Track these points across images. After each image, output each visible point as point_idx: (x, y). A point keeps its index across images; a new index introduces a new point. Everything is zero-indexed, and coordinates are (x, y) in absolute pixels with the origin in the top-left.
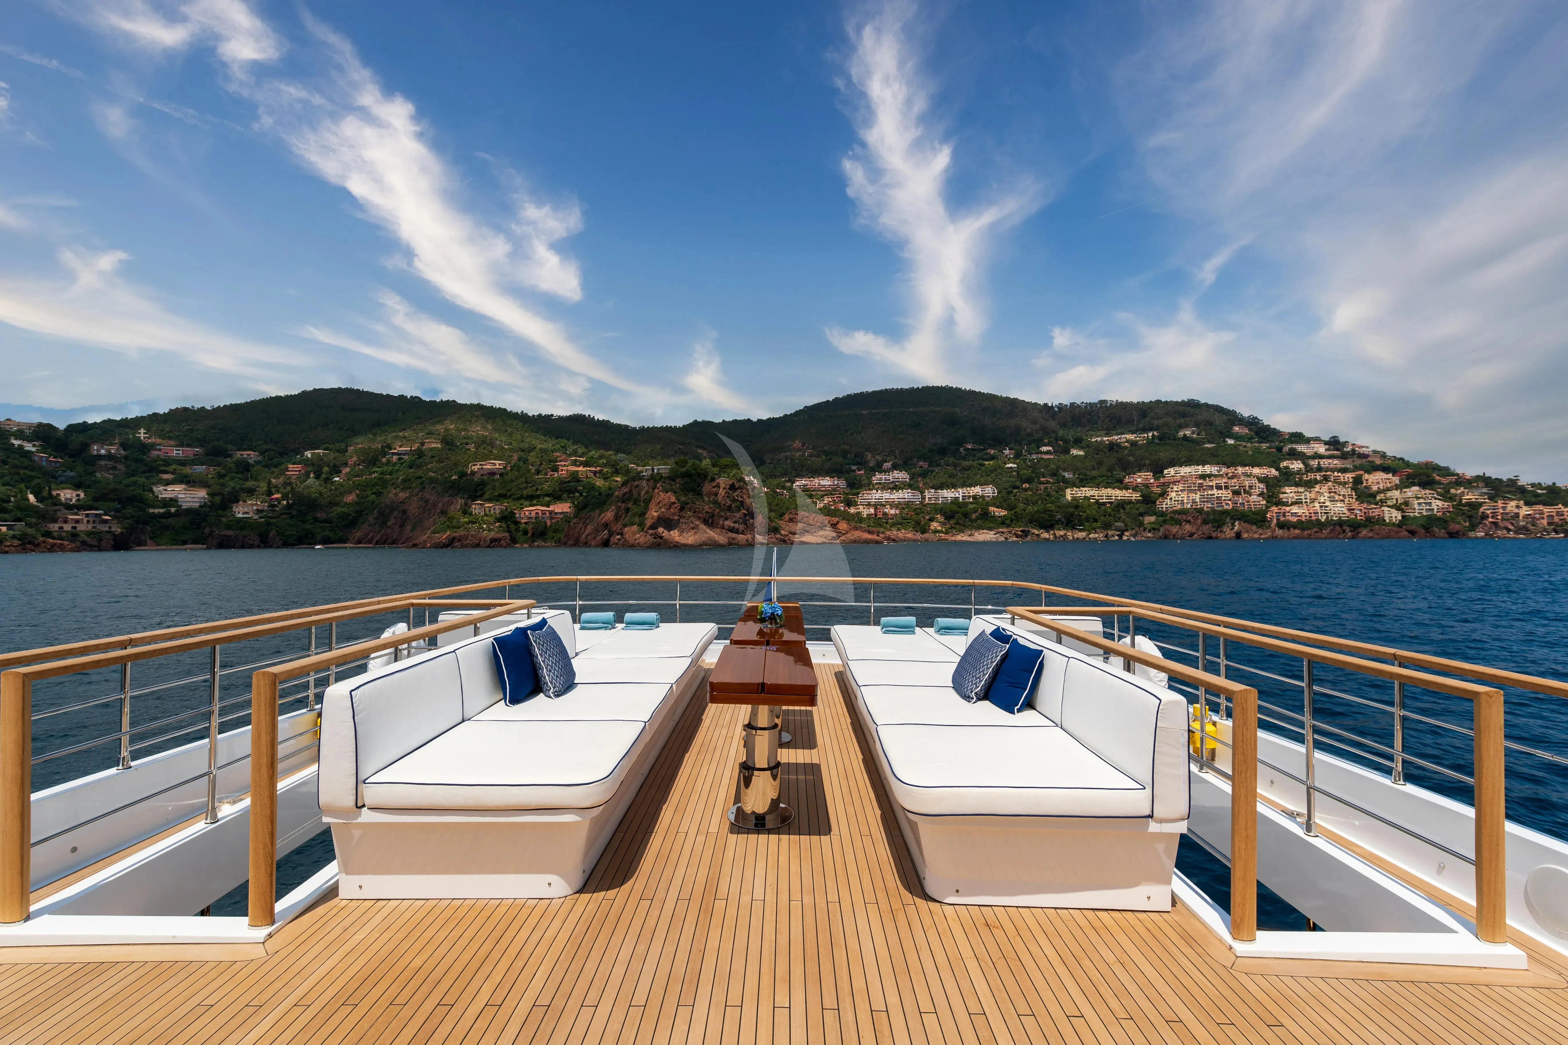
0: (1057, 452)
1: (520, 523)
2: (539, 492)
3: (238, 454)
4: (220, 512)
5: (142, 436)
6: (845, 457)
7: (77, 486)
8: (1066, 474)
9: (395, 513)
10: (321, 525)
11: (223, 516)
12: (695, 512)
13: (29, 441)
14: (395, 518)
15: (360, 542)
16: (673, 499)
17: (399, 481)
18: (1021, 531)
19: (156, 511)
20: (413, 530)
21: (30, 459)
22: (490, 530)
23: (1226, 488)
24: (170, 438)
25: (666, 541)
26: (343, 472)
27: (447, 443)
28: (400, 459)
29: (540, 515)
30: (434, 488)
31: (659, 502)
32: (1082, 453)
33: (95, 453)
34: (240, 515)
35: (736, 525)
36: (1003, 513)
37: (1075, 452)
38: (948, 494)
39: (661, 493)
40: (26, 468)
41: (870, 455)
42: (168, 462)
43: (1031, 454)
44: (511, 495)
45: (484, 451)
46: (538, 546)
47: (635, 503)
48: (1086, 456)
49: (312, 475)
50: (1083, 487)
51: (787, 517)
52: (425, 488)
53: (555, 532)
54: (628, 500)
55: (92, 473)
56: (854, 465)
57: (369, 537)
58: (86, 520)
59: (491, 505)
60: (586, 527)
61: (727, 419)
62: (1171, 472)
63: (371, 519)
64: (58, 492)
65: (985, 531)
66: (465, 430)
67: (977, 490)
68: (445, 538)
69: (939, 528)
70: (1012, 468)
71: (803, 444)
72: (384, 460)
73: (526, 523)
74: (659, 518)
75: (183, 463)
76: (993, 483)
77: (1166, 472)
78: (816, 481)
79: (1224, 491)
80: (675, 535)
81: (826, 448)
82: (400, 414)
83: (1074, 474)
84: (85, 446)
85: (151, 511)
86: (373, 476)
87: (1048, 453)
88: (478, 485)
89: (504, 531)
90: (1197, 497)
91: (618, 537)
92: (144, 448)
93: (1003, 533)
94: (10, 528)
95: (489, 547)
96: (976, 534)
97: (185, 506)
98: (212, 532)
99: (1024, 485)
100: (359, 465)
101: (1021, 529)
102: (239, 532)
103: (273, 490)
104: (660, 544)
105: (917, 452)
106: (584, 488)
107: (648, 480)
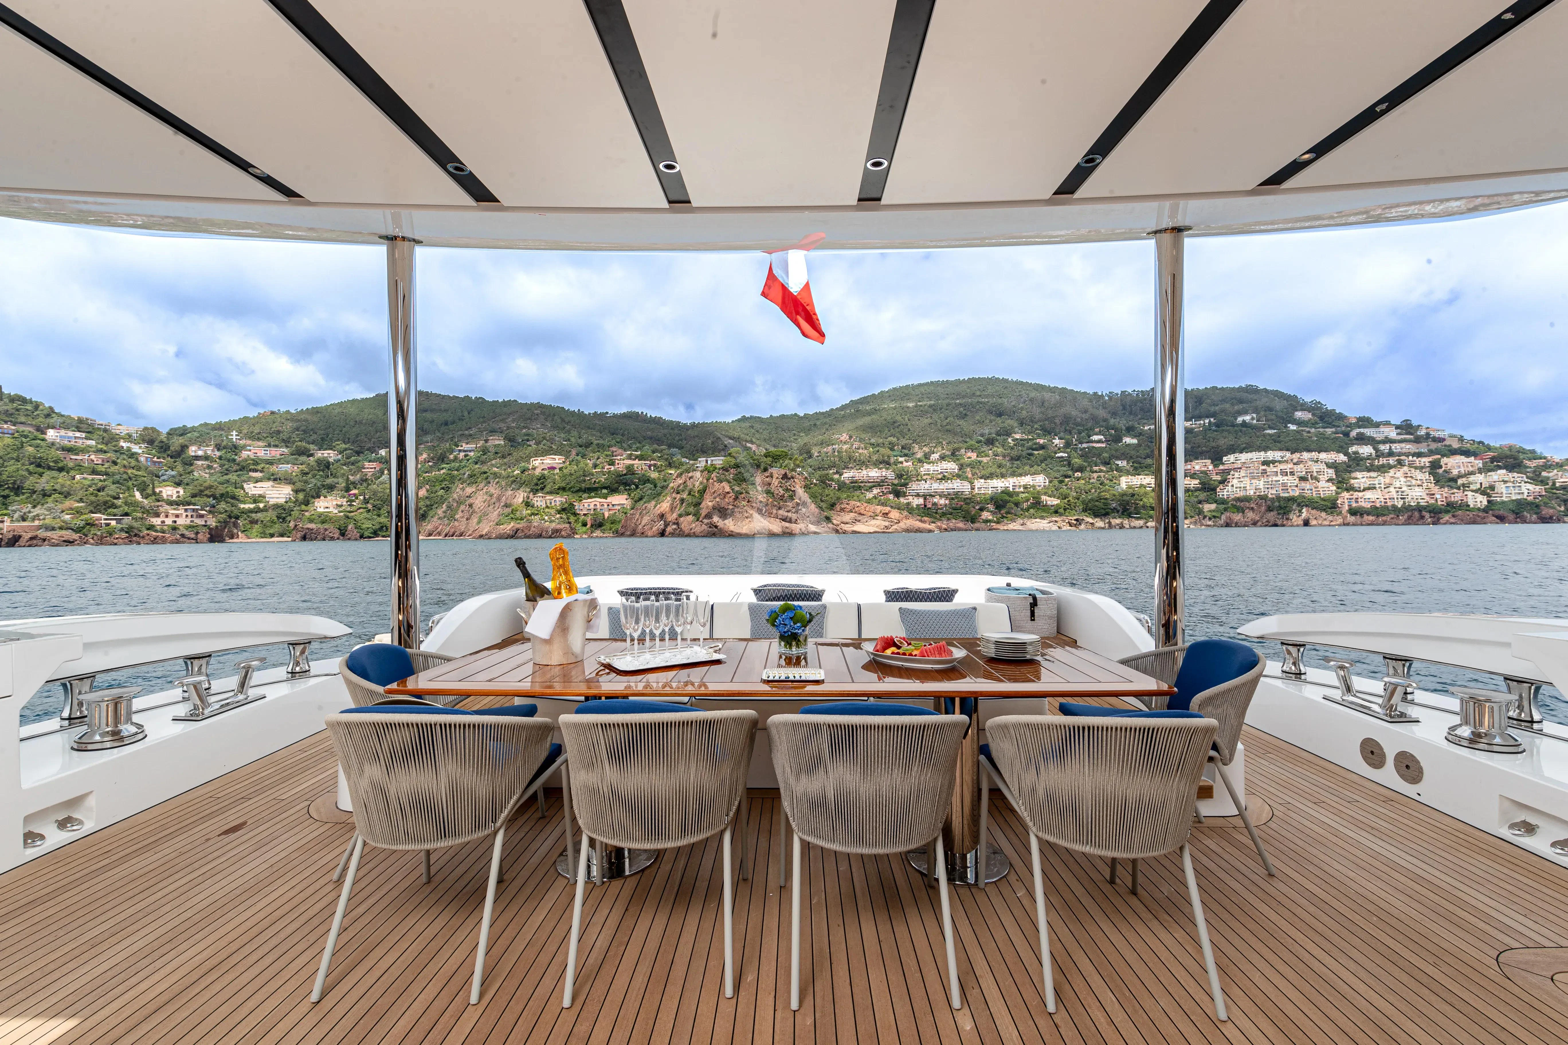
0: (1109, 441)
1: (579, 514)
2: (597, 485)
3: (319, 454)
4: (303, 507)
5: (234, 437)
6: (892, 449)
7: (177, 484)
9: (462, 507)
11: (307, 511)
12: (749, 502)
13: (136, 443)
14: (462, 511)
15: (430, 535)
16: (728, 489)
17: (466, 476)
18: (1075, 520)
19: (247, 506)
20: (479, 523)
21: (137, 460)
22: (551, 522)
23: (1292, 473)
24: (259, 439)
25: (721, 530)
27: (510, 440)
28: (466, 456)
29: (599, 507)
30: (498, 482)
31: (714, 492)
32: (1135, 441)
33: (193, 454)
34: (321, 510)
35: (790, 514)
36: (1056, 502)
37: (1128, 440)
38: (998, 484)
39: (715, 483)
40: (133, 468)
41: (917, 446)
42: (257, 461)
43: (1081, 443)
44: (570, 488)
45: (544, 447)
46: (597, 537)
47: (689, 494)
48: (1139, 445)
49: (386, 472)
50: (1138, 475)
51: (835, 507)
52: (490, 483)
53: (612, 523)
54: (683, 491)
55: (190, 472)
56: (901, 457)
57: (439, 530)
58: (184, 514)
59: (552, 498)
60: (642, 518)
61: (774, 415)
62: (1230, 459)
63: (440, 512)
64: (161, 489)
65: (1038, 520)
66: (525, 427)
67: (1027, 480)
68: (510, 530)
69: (990, 518)
70: (1062, 457)
71: (851, 437)
72: (452, 457)
73: (585, 515)
74: (714, 508)
75: (270, 463)
76: (1044, 471)
77: (1225, 459)
78: (864, 472)
79: (1290, 477)
80: (730, 524)
81: (873, 441)
82: (466, 414)
83: (1128, 463)
84: (184, 448)
85: (242, 506)
86: (442, 472)
87: (1099, 441)
88: (539, 480)
89: (564, 523)
90: (1261, 484)
91: (674, 527)
92: (236, 449)
93: (1056, 521)
94: (119, 521)
95: (550, 537)
96: (1028, 523)
97: (272, 502)
98: (296, 526)
99: (1076, 474)
100: (429, 462)
101: (1075, 518)
102: (319, 526)
103: (351, 486)
104: (715, 532)
105: (966, 442)
106: (640, 480)
107: (702, 472)
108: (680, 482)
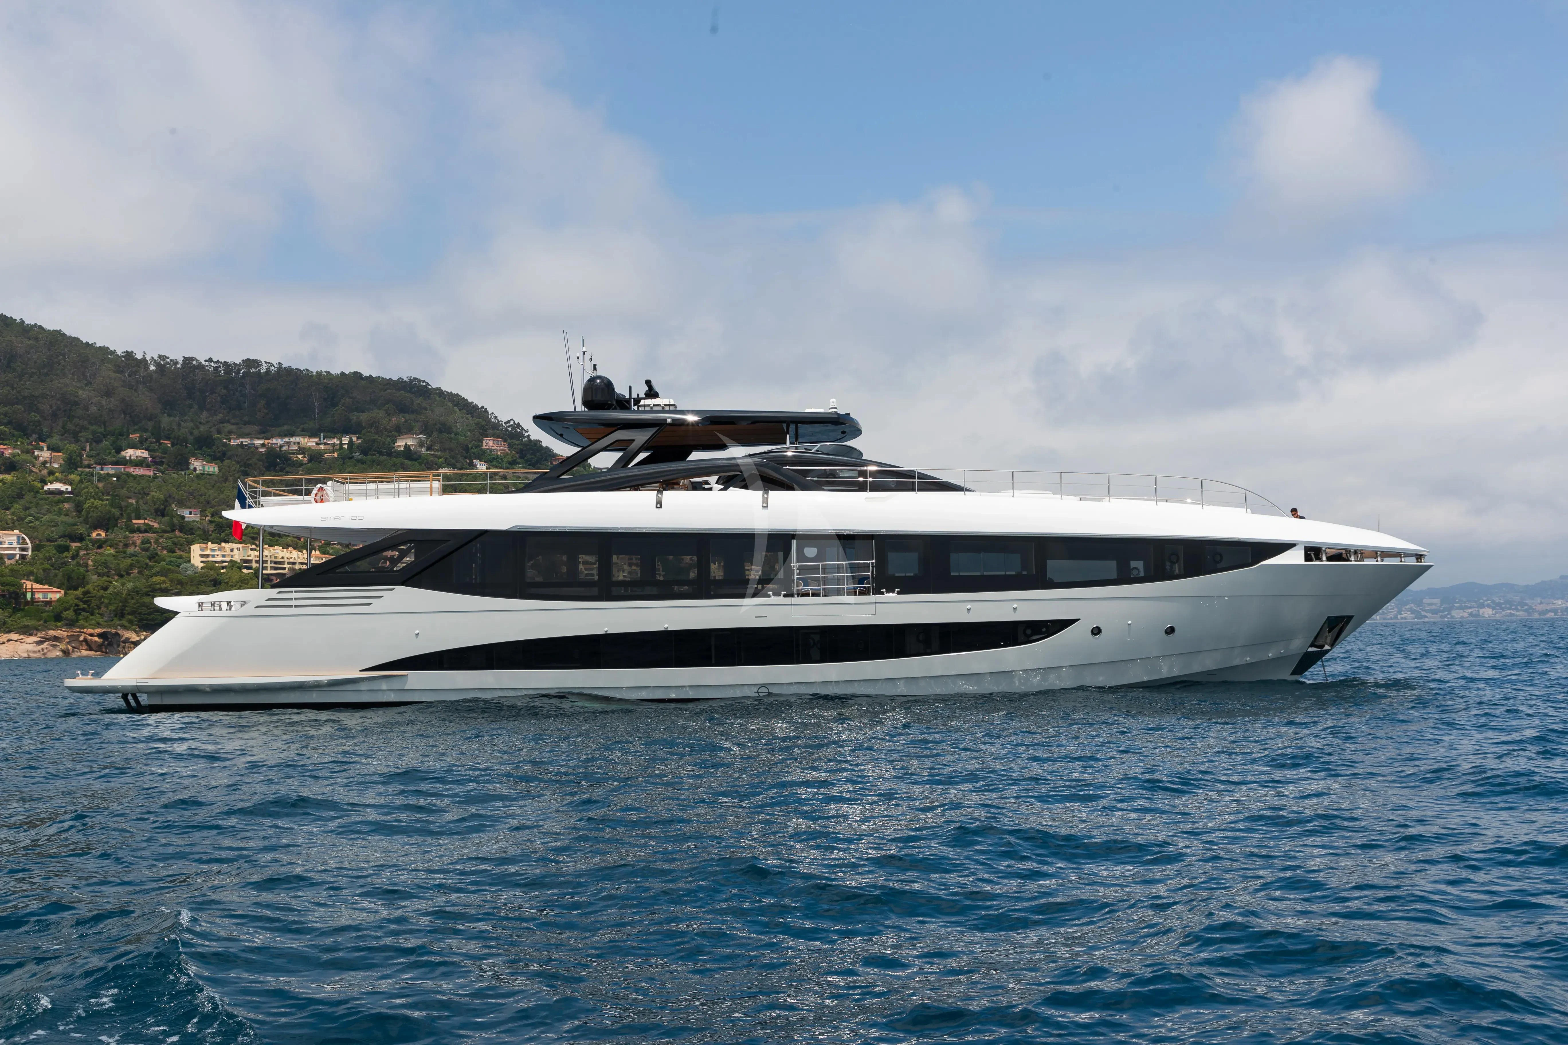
0: (162, 463)
8: (186, 513)
32: (213, 468)
36: (55, 595)
37: (199, 465)
43: (102, 463)
48: (220, 477)
50: (227, 542)
65: (14, 636)
70: (60, 492)
76: (20, 524)
83: (203, 513)
87: (140, 463)
93: (56, 639)
99: (94, 535)
101: (99, 631)
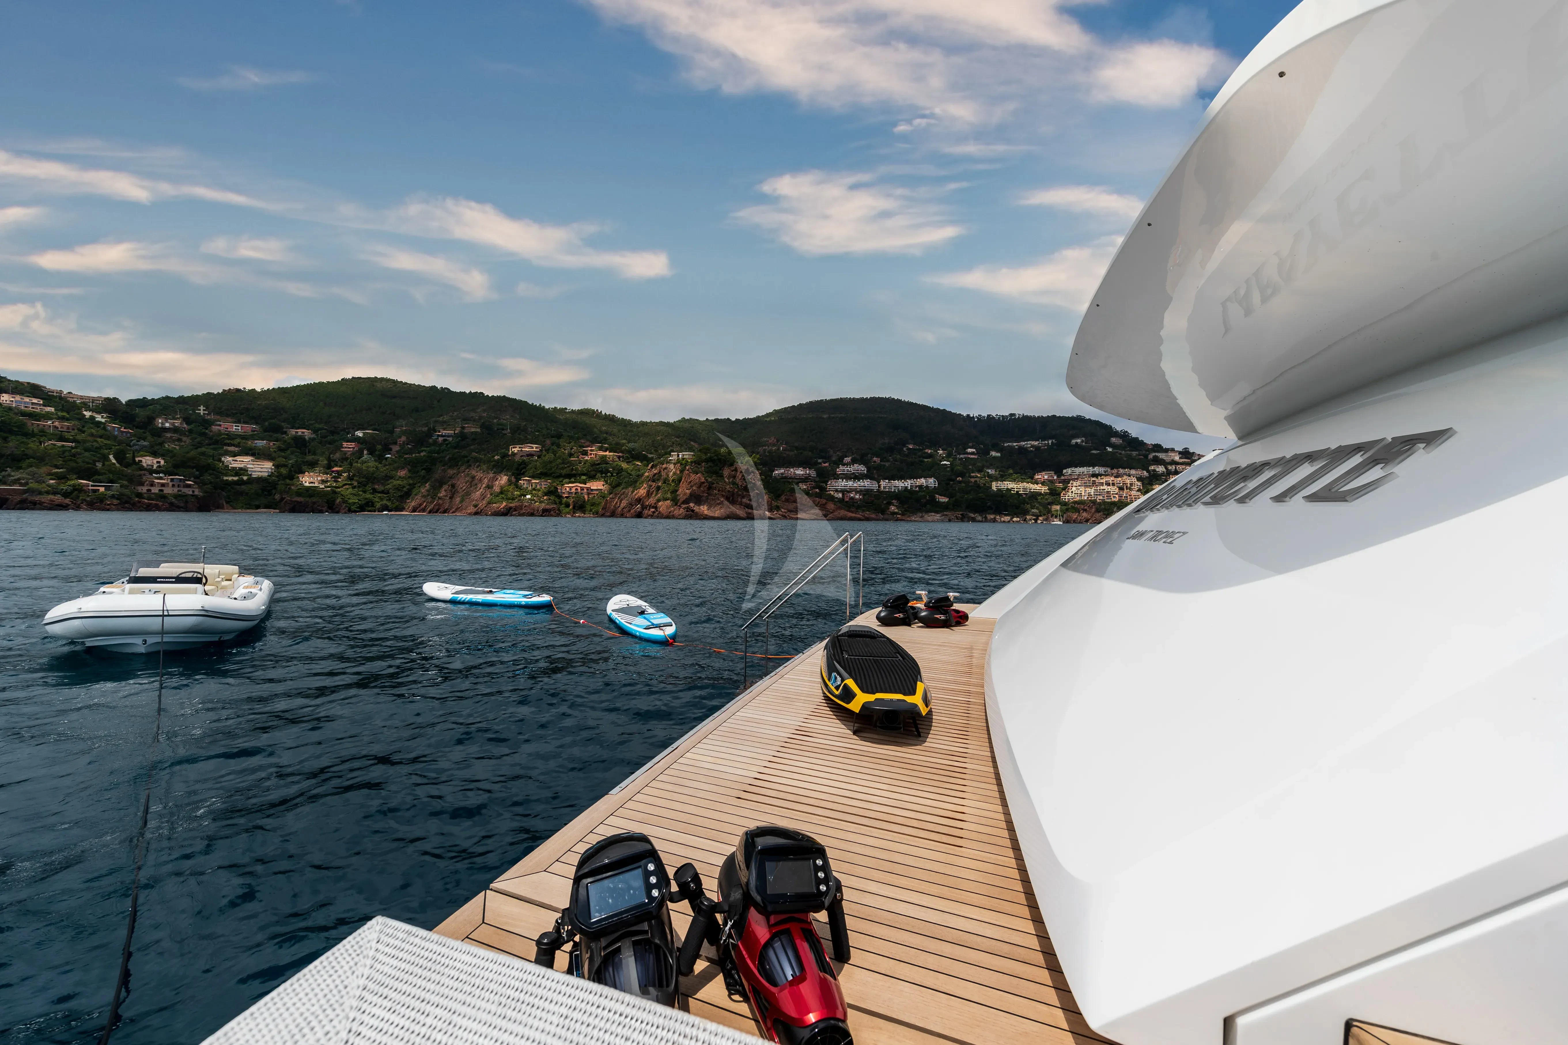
0: (980, 453)
1: (561, 497)
2: (574, 472)
3: (293, 432)
4: (288, 481)
5: (202, 412)
6: (812, 452)
7: (155, 454)
8: (990, 471)
9: (445, 487)
10: (379, 495)
11: (293, 485)
12: (719, 491)
13: (99, 413)
14: (446, 491)
15: (414, 511)
16: (703, 480)
17: (446, 459)
18: (961, 515)
19: (230, 478)
21: (105, 429)
22: (541, 502)
23: (1113, 484)
24: (226, 415)
25: (697, 514)
26: (394, 450)
27: (485, 428)
28: (445, 440)
29: (579, 490)
30: (479, 466)
31: (691, 482)
32: (999, 455)
33: (160, 425)
34: (307, 484)
35: (751, 503)
36: (945, 500)
37: (993, 454)
38: (900, 484)
39: (690, 474)
40: (101, 437)
41: (832, 451)
42: (231, 436)
43: (960, 454)
44: (551, 474)
45: (520, 436)
46: (579, 517)
47: (665, 482)
48: (1001, 457)
49: (365, 452)
50: (1005, 481)
51: (783, 498)
52: (470, 466)
53: (592, 505)
54: (658, 480)
55: (161, 444)
56: (820, 458)
57: (423, 506)
58: (171, 484)
59: (536, 481)
60: (621, 501)
61: (710, 418)
62: (1068, 471)
64: (140, 459)
65: (933, 514)
66: (496, 418)
67: (922, 481)
68: (503, 508)
69: (896, 511)
70: (945, 465)
71: (778, 441)
72: (431, 441)
73: (566, 497)
74: (691, 494)
75: (244, 437)
76: (933, 476)
77: (1065, 471)
78: (792, 470)
79: (1111, 487)
80: (704, 509)
81: (796, 444)
82: (434, 402)
83: (996, 471)
84: (151, 420)
85: (225, 478)
86: (422, 454)
87: (972, 453)
88: (520, 465)
89: (552, 503)
90: (1092, 491)
91: (653, 510)
92: (206, 423)
93: (947, 515)
94: (107, 488)
95: (542, 516)
96: (926, 516)
97: (255, 475)
98: (282, 499)
99: (958, 479)
100: (407, 444)
101: (960, 513)
102: (308, 499)
103: (332, 464)
104: (692, 515)
105: (871, 449)
106: (614, 470)
107: (675, 464)
108: (655, 472)
